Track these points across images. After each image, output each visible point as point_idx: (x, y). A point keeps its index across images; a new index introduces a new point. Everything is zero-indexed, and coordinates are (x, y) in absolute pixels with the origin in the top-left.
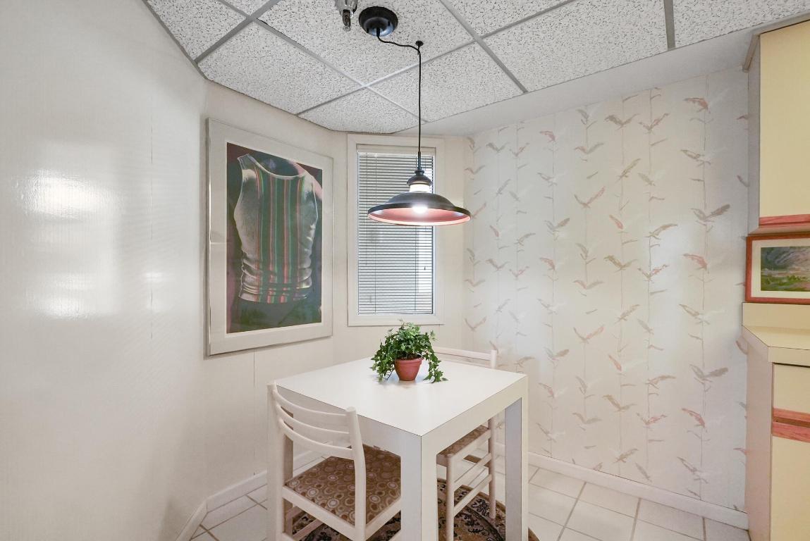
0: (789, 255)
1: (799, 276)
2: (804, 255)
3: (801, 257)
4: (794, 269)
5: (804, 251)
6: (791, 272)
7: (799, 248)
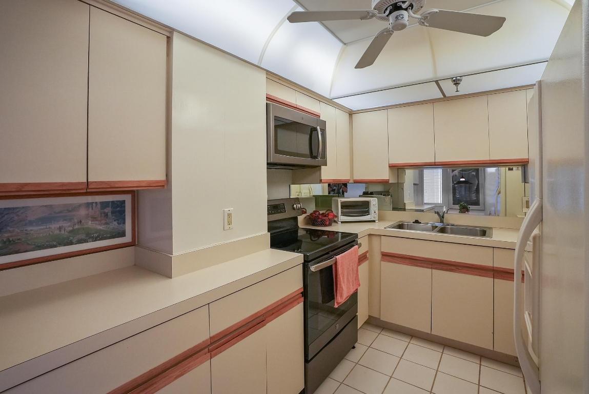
0: (4, 216)
1: (14, 238)
2: (18, 215)
3: (16, 218)
4: (10, 232)
5: (18, 212)
6: (6, 235)
7: (14, 209)
